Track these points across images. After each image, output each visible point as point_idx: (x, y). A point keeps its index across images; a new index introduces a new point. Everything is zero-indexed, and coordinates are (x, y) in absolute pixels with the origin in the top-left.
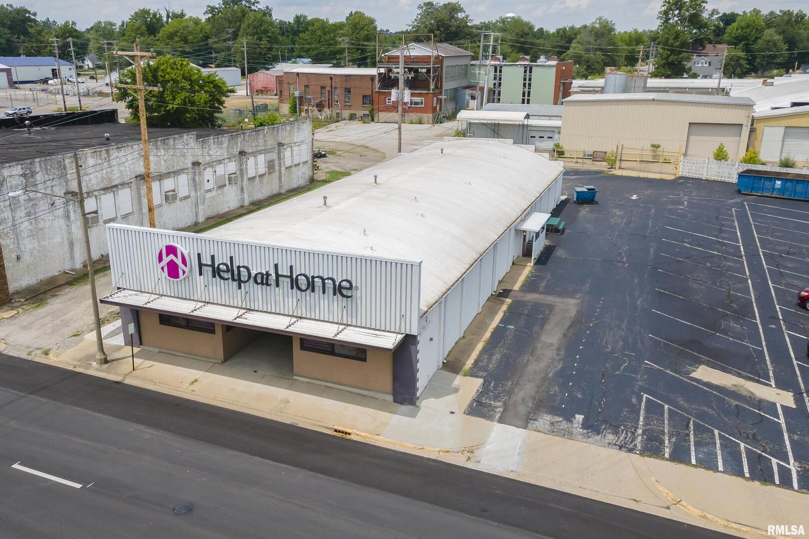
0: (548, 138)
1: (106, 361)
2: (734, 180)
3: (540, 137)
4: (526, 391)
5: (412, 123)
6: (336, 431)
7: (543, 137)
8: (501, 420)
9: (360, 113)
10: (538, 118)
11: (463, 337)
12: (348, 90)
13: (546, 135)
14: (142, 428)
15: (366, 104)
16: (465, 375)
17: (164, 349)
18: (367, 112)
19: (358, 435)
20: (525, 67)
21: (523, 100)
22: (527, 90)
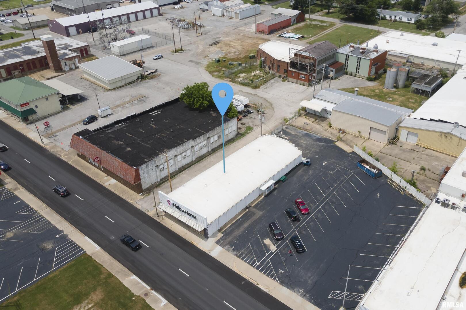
1: (158, 216)
4: (229, 239)
5: (301, 84)
8: (220, 246)
9: (283, 76)
11: (228, 222)
12: (279, 66)
14: (160, 236)
15: (285, 72)
16: (221, 233)
18: (285, 76)
19: (195, 244)
20: (358, 58)
21: (356, 71)
22: (358, 67)
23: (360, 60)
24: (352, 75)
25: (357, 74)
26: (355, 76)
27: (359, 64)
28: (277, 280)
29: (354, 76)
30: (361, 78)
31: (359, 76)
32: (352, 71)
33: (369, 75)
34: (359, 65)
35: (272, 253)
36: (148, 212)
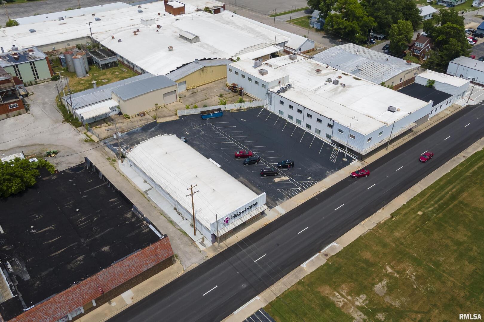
0: (113, 110)
8: (275, 207)
19: (267, 223)
20: (30, 62)
21: (35, 78)
22: (35, 73)
23: (34, 64)
24: (32, 85)
25: (37, 80)
26: (36, 83)
27: (34, 69)
28: (317, 182)
29: (35, 85)
30: (45, 82)
31: (41, 82)
32: (31, 80)
33: (52, 75)
34: (36, 70)
35: (290, 179)
36: (207, 257)
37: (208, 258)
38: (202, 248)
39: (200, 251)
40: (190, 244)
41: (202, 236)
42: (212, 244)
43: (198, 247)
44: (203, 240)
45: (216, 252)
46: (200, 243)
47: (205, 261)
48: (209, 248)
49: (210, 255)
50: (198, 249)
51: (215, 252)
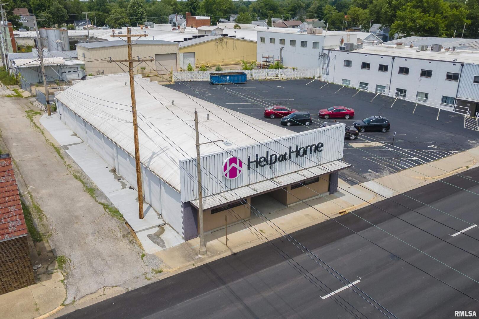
0: (74, 72)
2: (208, 79)
3: (69, 72)
6: (340, 213)
7: (70, 72)
8: (361, 182)
10: (70, 59)
13: (72, 71)
17: (213, 229)
36: (160, 272)
37: (161, 277)
38: (150, 247)
39: (143, 256)
40: (119, 235)
41: (161, 222)
42: (183, 241)
43: (140, 246)
44: (162, 231)
45: (191, 263)
46: (150, 236)
47: (149, 282)
48: (173, 249)
49: (170, 268)
50: (138, 250)
51: (189, 261)
